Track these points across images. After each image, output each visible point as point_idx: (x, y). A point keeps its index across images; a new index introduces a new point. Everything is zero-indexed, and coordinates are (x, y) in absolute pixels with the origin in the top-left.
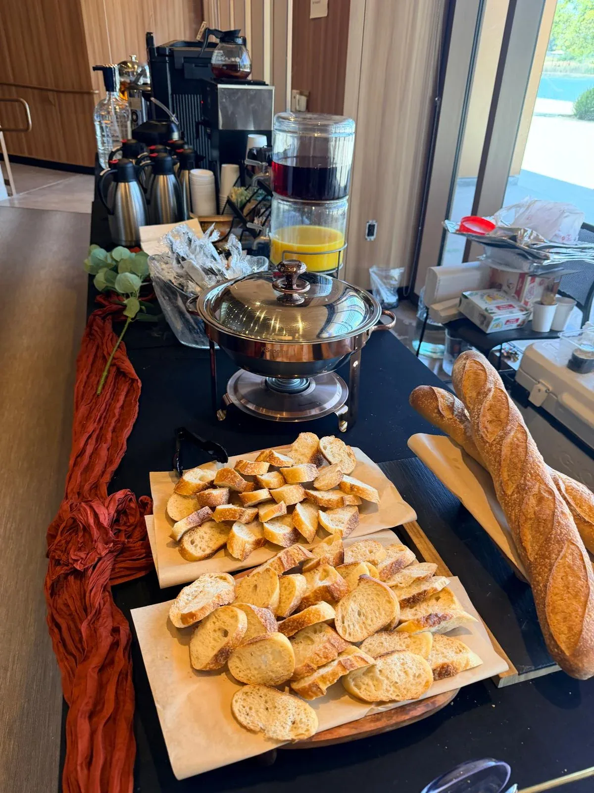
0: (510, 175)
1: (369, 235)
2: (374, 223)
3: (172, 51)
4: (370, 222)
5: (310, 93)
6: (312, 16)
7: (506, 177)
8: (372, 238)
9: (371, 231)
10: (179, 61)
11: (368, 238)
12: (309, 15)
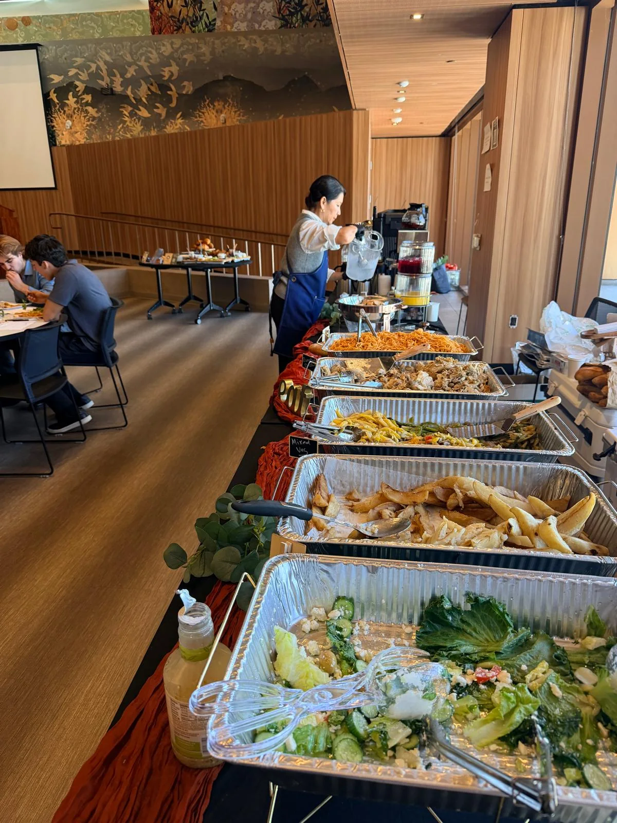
0: (603, 278)
1: (511, 324)
2: (516, 316)
3: (385, 215)
4: (513, 316)
5: (481, 235)
6: (485, 190)
7: (599, 280)
8: (514, 327)
9: (513, 321)
10: (388, 220)
11: (511, 327)
12: (483, 189)
